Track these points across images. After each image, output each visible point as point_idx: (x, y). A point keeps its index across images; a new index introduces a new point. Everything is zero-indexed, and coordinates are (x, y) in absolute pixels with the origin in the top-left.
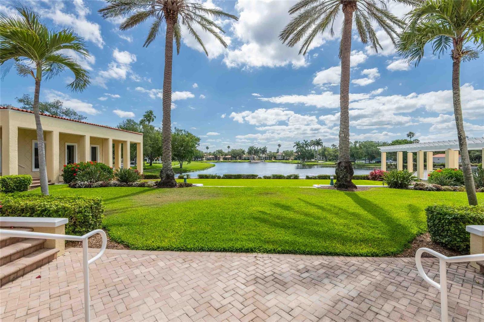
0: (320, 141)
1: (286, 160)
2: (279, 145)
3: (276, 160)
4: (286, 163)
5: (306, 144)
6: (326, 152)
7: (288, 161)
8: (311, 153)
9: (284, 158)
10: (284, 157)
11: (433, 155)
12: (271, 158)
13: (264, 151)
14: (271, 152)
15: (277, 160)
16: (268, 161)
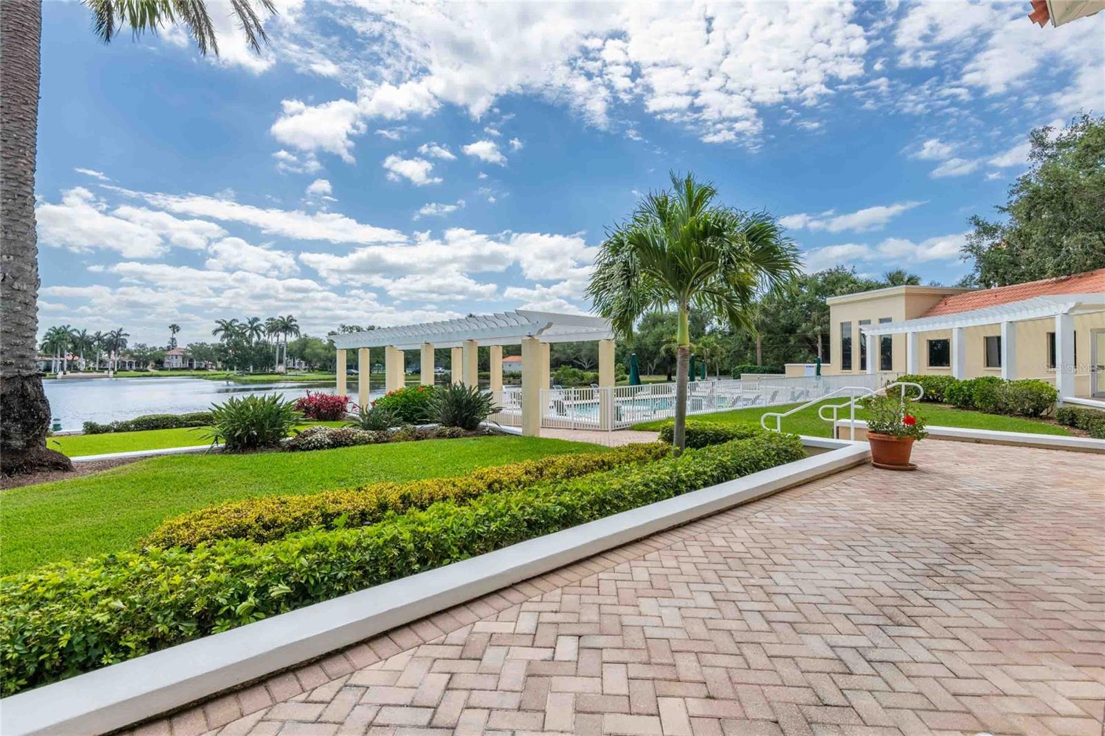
0: (293, 323)
1: (198, 369)
2: (175, 328)
3: (160, 370)
4: (199, 377)
5: (251, 328)
6: (308, 351)
7: (206, 373)
8: (265, 351)
9: (191, 365)
10: (191, 360)
11: (503, 358)
12: (146, 364)
13: (114, 343)
14: (143, 346)
15: (166, 369)
16: (132, 373)
